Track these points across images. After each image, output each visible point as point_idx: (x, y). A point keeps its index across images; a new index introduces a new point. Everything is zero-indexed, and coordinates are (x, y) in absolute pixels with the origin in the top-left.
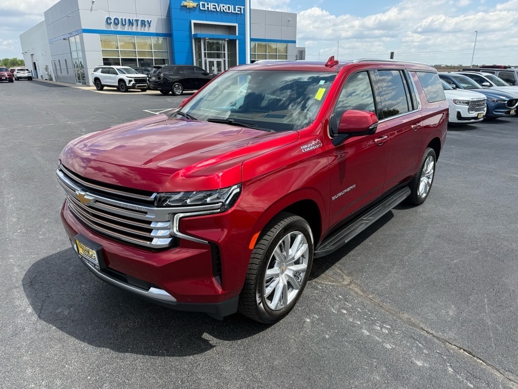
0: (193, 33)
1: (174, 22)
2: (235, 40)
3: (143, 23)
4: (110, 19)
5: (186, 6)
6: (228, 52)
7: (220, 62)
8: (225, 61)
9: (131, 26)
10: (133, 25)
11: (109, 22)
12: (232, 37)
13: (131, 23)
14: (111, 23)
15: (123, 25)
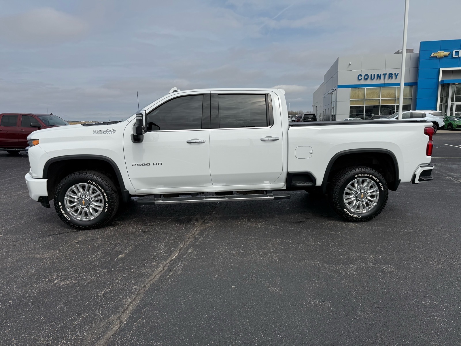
0: (440, 79)
1: (420, 71)
3: (391, 76)
4: (361, 75)
5: (436, 57)
9: (378, 79)
10: (380, 78)
11: (360, 78)
13: (379, 77)
14: (362, 78)
15: (372, 79)
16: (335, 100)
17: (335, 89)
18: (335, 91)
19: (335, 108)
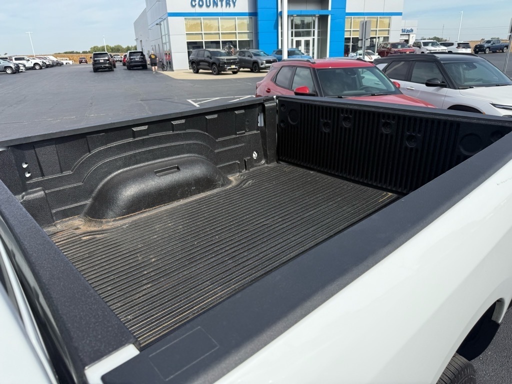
0: (280, 10)
2: (327, 16)
3: (228, 3)
4: (195, 1)
6: (319, 28)
7: (309, 41)
8: (314, 39)
9: (215, 7)
10: (217, 6)
11: (194, 4)
12: (323, 12)
13: (215, 3)
14: (196, 4)
15: (208, 6)
16: (166, 33)
17: (164, 18)
18: (165, 21)
19: (168, 44)
